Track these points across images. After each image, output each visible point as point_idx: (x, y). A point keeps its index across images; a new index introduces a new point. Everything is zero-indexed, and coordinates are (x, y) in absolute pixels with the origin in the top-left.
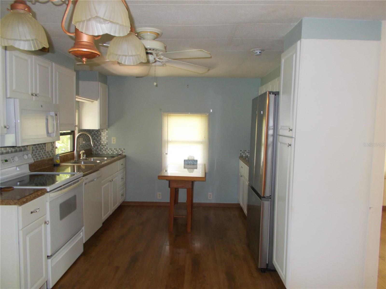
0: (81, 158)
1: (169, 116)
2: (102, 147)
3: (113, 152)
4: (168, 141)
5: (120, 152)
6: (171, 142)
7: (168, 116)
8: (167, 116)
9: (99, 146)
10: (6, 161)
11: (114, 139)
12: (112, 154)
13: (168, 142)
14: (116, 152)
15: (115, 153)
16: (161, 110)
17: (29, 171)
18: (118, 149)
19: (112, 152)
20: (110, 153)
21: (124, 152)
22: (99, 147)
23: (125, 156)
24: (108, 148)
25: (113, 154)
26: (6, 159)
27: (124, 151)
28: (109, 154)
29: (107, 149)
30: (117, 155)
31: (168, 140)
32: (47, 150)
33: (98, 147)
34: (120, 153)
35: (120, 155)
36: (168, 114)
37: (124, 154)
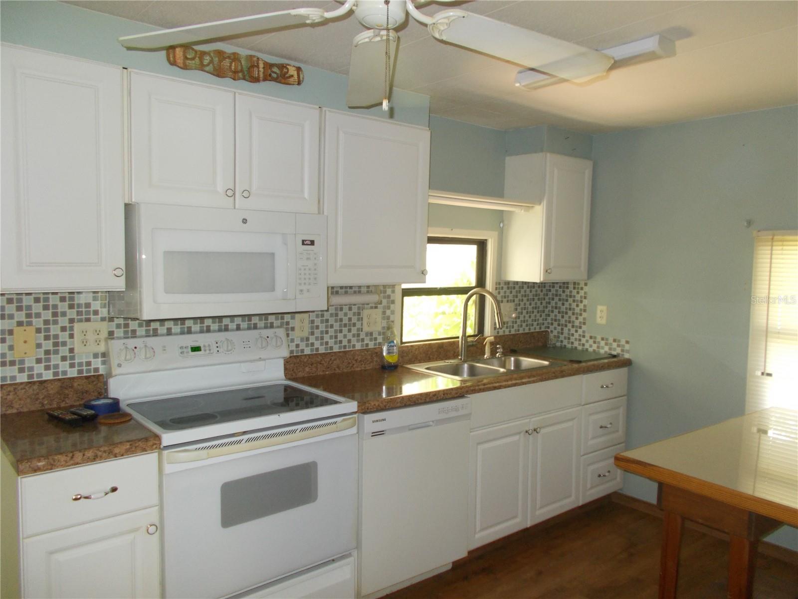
0: (485, 356)
1: (780, 243)
2: (573, 331)
3: (598, 347)
4: (769, 330)
5: (615, 349)
6: (779, 333)
7: (775, 243)
8: (770, 243)
9: (566, 326)
10: (196, 349)
11: (601, 311)
12: (594, 351)
13: (767, 332)
14: (607, 349)
15: (602, 351)
16: (750, 223)
17: (284, 377)
18: (611, 341)
19: (595, 347)
20: (590, 350)
21: (628, 352)
22: (566, 330)
23: (627, 363)
24: (587, 335)
25: (599, 353)
26: (196, 344)
27: (627, 347)
28: (587, 350)
29: (584, 336)
30: (606, 356)
31: (769, 326)
32: (366, 329)
33: (562, 329)
34: (614, 353)
35: (614, 356)
36: (774, 235)
37: (627, 356)
